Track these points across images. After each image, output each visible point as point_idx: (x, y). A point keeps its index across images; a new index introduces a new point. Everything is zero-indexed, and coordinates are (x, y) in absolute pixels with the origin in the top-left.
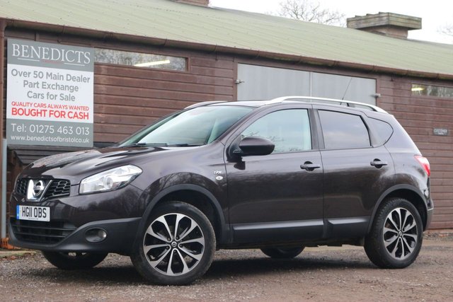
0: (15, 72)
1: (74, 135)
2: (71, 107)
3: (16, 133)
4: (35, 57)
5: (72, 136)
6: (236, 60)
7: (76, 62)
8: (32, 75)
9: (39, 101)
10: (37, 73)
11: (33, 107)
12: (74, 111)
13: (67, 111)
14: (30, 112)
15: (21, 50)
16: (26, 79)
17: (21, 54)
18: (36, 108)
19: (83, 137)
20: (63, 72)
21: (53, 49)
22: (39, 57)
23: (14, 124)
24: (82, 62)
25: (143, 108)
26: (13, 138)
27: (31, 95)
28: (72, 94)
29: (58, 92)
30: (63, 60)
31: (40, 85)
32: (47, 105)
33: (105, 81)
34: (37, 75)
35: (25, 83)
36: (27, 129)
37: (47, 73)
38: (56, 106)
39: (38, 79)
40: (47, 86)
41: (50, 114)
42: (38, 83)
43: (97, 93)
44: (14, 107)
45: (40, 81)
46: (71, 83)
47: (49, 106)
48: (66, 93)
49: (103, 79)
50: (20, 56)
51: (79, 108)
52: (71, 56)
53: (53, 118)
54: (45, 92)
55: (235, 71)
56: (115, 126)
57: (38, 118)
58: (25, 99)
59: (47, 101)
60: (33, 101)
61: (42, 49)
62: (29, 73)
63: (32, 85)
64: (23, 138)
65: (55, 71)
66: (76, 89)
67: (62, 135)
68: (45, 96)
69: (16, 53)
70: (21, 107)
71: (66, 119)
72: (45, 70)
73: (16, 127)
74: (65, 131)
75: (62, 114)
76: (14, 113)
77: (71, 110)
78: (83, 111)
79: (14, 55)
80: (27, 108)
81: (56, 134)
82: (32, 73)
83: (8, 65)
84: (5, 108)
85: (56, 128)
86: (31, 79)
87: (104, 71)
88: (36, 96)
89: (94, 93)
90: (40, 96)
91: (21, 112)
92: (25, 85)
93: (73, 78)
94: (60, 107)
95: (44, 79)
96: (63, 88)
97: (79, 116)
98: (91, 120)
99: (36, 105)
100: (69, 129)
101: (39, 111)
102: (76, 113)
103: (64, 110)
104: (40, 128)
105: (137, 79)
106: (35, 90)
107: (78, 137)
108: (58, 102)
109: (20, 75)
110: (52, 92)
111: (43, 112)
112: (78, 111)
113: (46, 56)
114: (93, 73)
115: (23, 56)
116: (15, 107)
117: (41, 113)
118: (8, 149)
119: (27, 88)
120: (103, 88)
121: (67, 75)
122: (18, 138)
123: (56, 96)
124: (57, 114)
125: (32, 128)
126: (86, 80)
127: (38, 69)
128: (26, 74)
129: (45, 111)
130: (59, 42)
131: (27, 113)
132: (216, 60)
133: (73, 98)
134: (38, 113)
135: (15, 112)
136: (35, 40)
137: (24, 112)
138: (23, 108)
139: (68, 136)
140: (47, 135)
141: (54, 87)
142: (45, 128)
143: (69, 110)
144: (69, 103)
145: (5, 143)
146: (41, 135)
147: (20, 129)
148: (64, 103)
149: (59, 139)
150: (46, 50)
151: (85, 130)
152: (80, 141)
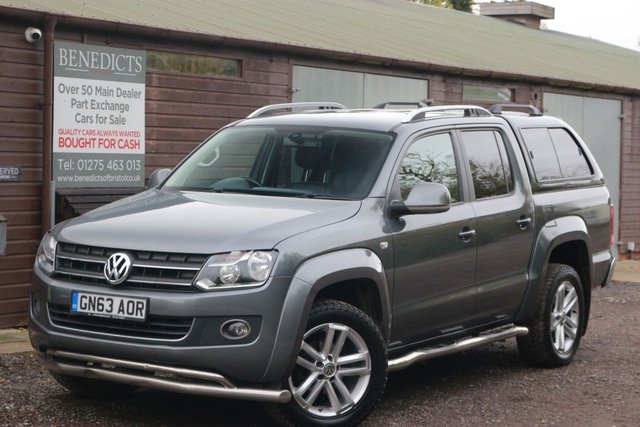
0: (62, 88)
1: (124, 172)
2: (121, 134)
3: (64, 173)
4: (84, 66)
5: (122, 173)
6: (292, 61)
7: (126, 71)
8: (80, 91)
9: (87, 126)
10: (86, 88)
11: (81, 136)
12: (124, 138)
13: (117, 139)
14: (78, 141)
15: (68, 56)
16: (74, 96)
17: (69, 63)
18: (84, 137)
19: (133, 173)
20: (113, 85)
21: (102, 54)
22: (88, 65)
23: (61, 160)
24: (133, 72)
25: (195, 131)
26: (60, 179)
27: (79, 118)
28: (123, 115)
29: (108, 113)
30: (113, 69)
31: (89, 105)
32: (96, 132)
33: (156, 96)
34: (86, 90)
35: (74, 102)
36: (75, 166)
37: (97, 88)
38: (106, 133)
39: (87, 97)
40: (96, 106)
41: (100, 144)
42: (86, 102)
45: (89, 99)
46: (122, 100)
47: (98, 133)
48: (116, 114)
49: (155, 92)
50: (67, 66)
51: (129, 134)
52: (123, 63)
53: (102, 150)
54: (94, 113)
55: (290, 75)
56: (166, 156)
57: (87, 150)
58: (73, 126)
59: (96, 127)
61: (90, 55)
62: (77, 88)
63: (81, 105)
64: (71, 179)
65: (104, 84)
66: (125, 108)
67: (112, 173)
68: (94, 119)
69: (64, 61)
70: (68, 136)
71: (115, 150)
72: (95, 83)
73: (63, 163)
74: (115, 167)
75: (112, 145)
76: (61, 145)
77: (121, 138)
78: (133, 138)
79: (61, 64)
80: (75, 137)
81: (106, 172)
82: (81, 88)
83: (55, 78)
85: (106, 163)
86: (80, 97)
87: (155, 82)
88: (85, 119)
89: (146, 113)
90: (89, 120)
91: (68, 142)
92: (73, 104)
93: (124, 94)
94: (110, 134)
95: (93, 97)
96: (113, 107)
97: (130, 145)
98: (141, 150)
99: (85, 132)
100: (119, 163)
101: (88, 140)
102: (126, 141)
103: (114, 138)
104: (89, 164)
105: (190, 92)
106: (84, 112)
107: (129, 173)
108: (107, 127)
109: (68, 92)
110: (101, 113)
111: (92, 142)
112: (129, 139)
113: (95, 64)
114: (144, 85)
115: (71, 65)
116: (62, 136)
117: (89, 143)
118: (57, 195)
119: (75, 110)
120: (154, 105)
121: (117, 89)
122: (65, 179)
123: (106, 118)
124: (107, 143)
125: (81, 165)
126: (136, 95)
127: (87, 82)
128: (74, 90)
129: (94, 139)
130: (107, 44)
131: (75, 144)
132: (271, 61)
133: (122, 121)
134: (87, 143)
135: (62, 143)
136: (82, 42)
137: (72, 142)
138: (71, 137)
139: (118, 173)
140: (96, 172)
141: (104, 106)
142: (94, 163)
143: (119, 138)
144: (120, 128)
145: (53, 187)
146: (88, 173)
147: (68, 166)
148: (114, 127)
149: (109, 178)
150: (95, 56)
151: (136, 163)
152: (131, 179)
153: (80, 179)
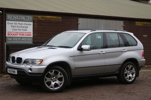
0: (8, 23)
2: (26, 33)
3: (9, 41)
5: (26, 41)
6: (78, 17)
7: (27, 19)
8: (14, 24)
11: (14, 33)
12: (27, 34)
15: (10, 17)
16: (12, 25)
18: (15, 33)
20: (23, 23)
21: (20, 16)
22: (16, 18)
24: (29, 20)
25: (48, 32)
26: (8, 42)
27: (13, 29)
29: (22, 28)
30: (23, 19)
31: (16, 27)
32: (18, 32)
33: (36, 25)
35: (12, 26)
36: (12, 39)
37: (18, 23)
38: (21, 33)
39: (15, 25)
40: (18, 27)
41: (19, 35)
42: (15, 26)
45: (16, 25)
46: (26, 26)
47: (19, 33)
48: (24, 28)
49: (36, 24)
50: (10, 19)
53: (20, 36)
54: (18, 28)
56: (39, 38)
57: (16, 36)
58: (12, 31)
60: (14, 31)
62: (13, 23)
63: (14, 27)
64: (11, 42)
65: (21, 22)
66: (27, 27)
67: (23, 41)
69: (9, 18)
70: (10, 33)
71: (24, 36)
73: (9, 39)
75: (23, 35)
78: (30, 34)
80: (12, 33)
81: (21, 41)
83: (6, 21)
84: (6, 33)
85: (21, 39)
86: (13, 25)
87: (36, 22)
88: (15, 30)
89: (33, 28)
91: (10, 34)
92: (11, 27)
93: (26, 24)
94: (22, 33)
95: (17, 25)
96: (23, 27)
98: (32, 36)
100: (25, 39)
101: (16, 34)
103: (24, 33)
104: (16, 39)
105: (47, 24)
106: (15, 28)
108: (22, 31)
109: (10, 24)
110: (20, 28)
111: (17, 34)
112: (28, 34)
114: (32, 23)
116: (9, 33)
117: (16, 35)
118: (6, 45)
120: (36, 27)
123: (21, 29)
125: (14, 39)
126: (30, 25)
127: (16, 22)
128: (12, 24)
129: (18, 34)
130: (22, 14)
131: (12, 35)
132: (72, 17)
133: (26, 30)
135: (9, 35)
136: (15, 14)
137: (11, 34)
138: (11, 33)
139: (25, 41)
140: (19, 41)
142: (18, 39)
143: (25, 33)
144: (25, 31)
145: (6, 43)
146: (16, 41)
148: (24, 31)
149: (22, 42)
150: (18, 17)
151: (30, 39)
152: (29, 42)
153: (14, 42)
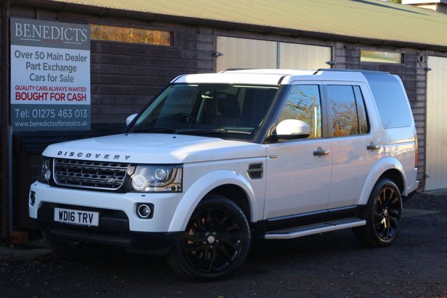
0: (18, 54)
1: (74, 119)
2: (70, 89)
3: (21, 120)
4: (37, 37)
5: (71, 120)
6: (216, 32)
7: (74, 40)
8: (34, 56)
9: (41, 84)
10: (39, 54)
11: (35, 91)
12: (73, 93)
13: (66, 93)
14: (33, 95)
15: (23, 29)
16: (29, 60)
17: (23, 34)
18: (38, 92)
19: (81, 120)
20: (63, 51)
21: (52, 27)
22: (40, 36)
23: (17, 110)
24: (80, 41)
25: (134, 86)
26: (17, 124)
27: (33, 77)
28: (71, 75)
29: (58, 73)
30: (62, 39)
31: (41, 67)
32: (48, 88)
33: (100, 60)
34: (39, 56)
35: (28, 65)
36: (30, 114)
37: (48, 54)
38: (56, 89)
39: (39, 61)
40: (48, 68)
41: (51, 97)
42: (39, 65)
43: (93, 72)
44: (18, 91)
45: (41, 62)
46: (70, 63)
47: (50, 89)
48: (66, 73)
49: (99, 57)
50: (23, 36)
51: (77, 89)
52: (71, 34)
53: (54, 102)
54: (45, 73)
55: (214, 43)
56: (109, 106)
57: (40, 102)
58: (28, 83)
59: (48, 84)
60: (35, 83)
61: (42, 28)
62: (31, 54)
63: (34, 67)
64: (26, 124)
65: (55, 51)
66: (73, 69)
67: (63, 119)
68: (46, 78)
69: (19, 33)
70: (24, 91)
71: (66, 102)
72: (46, 50)
73: (19, 112)
74: (65, 115)
75: (62, 97)
76: (18, 98)
77: (70, 92)
78: (81, 93)
79: (17, 35)
80: (30, 92)
81: (57, 119)
82: (34, 53)
83: (12, 46)
85: (56, 112)
86: (33, 61)
87: (99, 49)
88: (38, 78)
89: (91, 73)
90: (42, 79)
91: (24, 96)
92: (27, 67)
93: (72, 58)
94: (60, 89)
95: (45, 60)
96: (63, 68)
97: (78, 98)
98: (88, 102)
99: (38, 88)
100: (68, 112)
101: (41, 95)
102: (75, 94)
103: (64, 92)
104: (42, 113)
105: (129, 56)
106: (37, 72)
107: (77, 120)
108: (58, 84)
109: (23, 57)
110: (53, 73)
111: (44, 95)
112: (77, 93)
113: (47, 35)
114: (89, 51)
115: (25, 36)
117: (42, 96)
118: (13, 136)
119: (30, 71)
120: (98, 67)
121: (66, 54)
122: (22, 124)
123: (56, 77)
124: (57, 97)
125: (35, 114)
126: (83, 59)
127: (40, 49)
128: (28, 55)
129: (46, 94)
130: (57, 19)
131: (30, 97)
132: (198, 32)
133: (71, 79)
134: (40, 96)
135: (19, 96)
136: (35, 18)
137: (27, 96)
138: (26, 92)
139: (67, 119)
140: (49, 119)
141: (54, 68)
142: (47, 112)
143: (68, 92)
144: (68, 84)
145: (11, 130)
146: (43, 120)
147: (23, 114)
148: (64, 84)
149: (60, 123)
150: (46, 29)
151: (83, 112)
152: (79, 124)
